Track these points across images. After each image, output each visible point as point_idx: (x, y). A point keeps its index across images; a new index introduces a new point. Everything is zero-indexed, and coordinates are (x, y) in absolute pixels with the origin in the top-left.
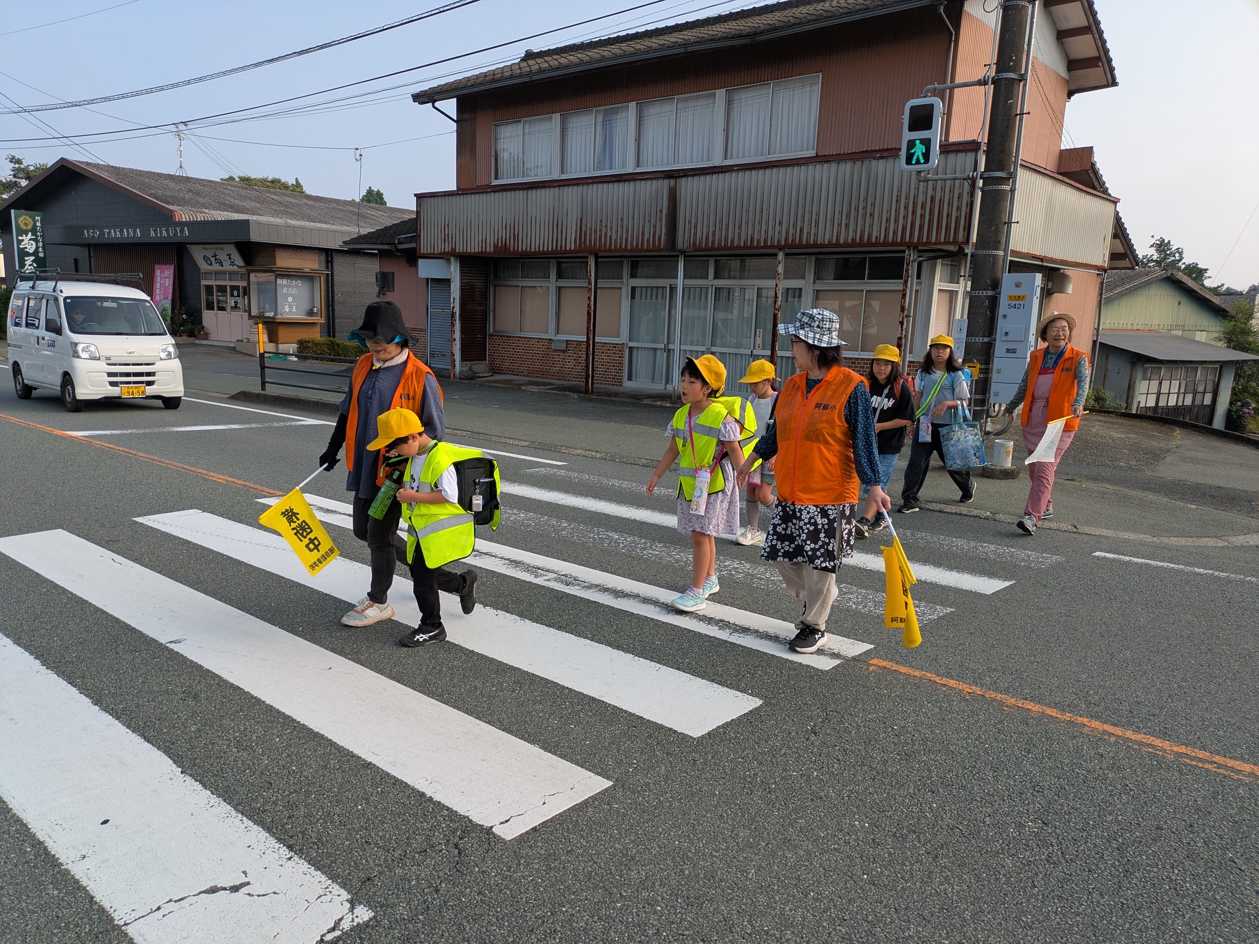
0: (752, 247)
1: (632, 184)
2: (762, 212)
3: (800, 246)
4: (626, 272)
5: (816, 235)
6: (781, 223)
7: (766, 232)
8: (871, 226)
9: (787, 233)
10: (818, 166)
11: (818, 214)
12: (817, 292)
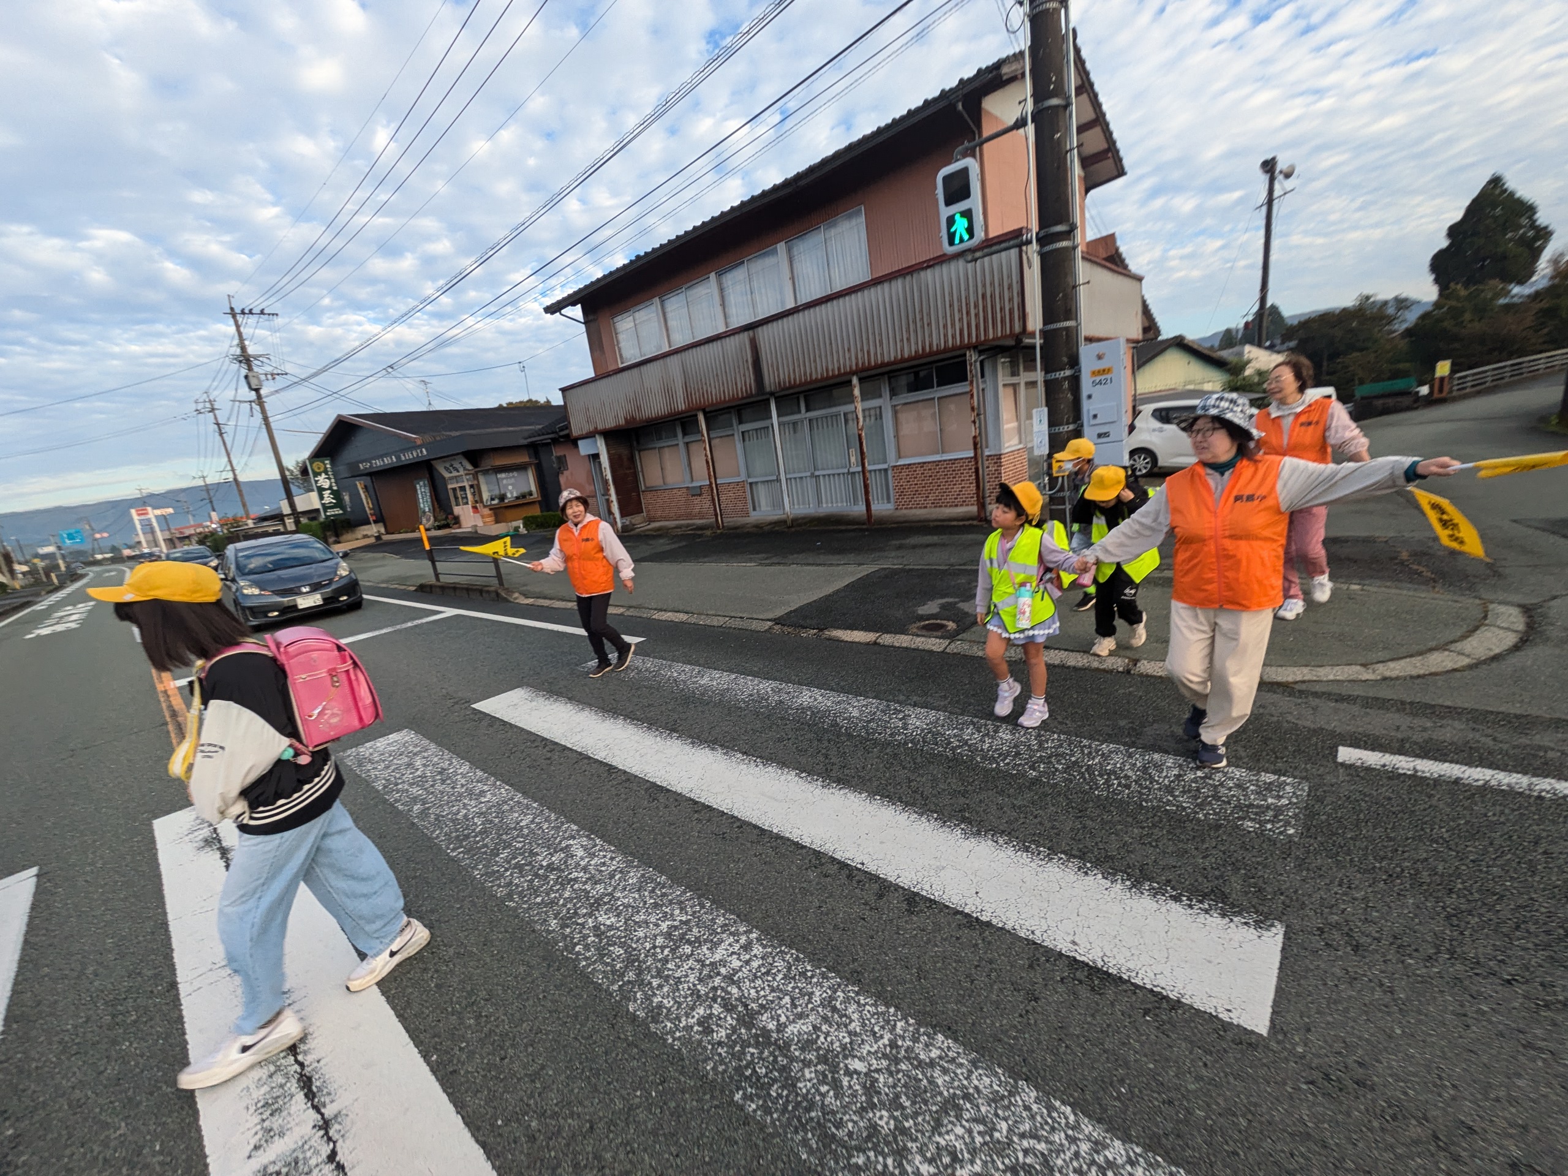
0: (828, 378)
1: (719, 342)
2: (831, 344)
3: (870, 368)
4: (735, 422)
5: (882, 354)
6: (849, 350)
7: (838, 361)
8: (931, 335)
9: (857, 358)
10: (872, 290)
11: (881, 334)
12: (894, 407)
